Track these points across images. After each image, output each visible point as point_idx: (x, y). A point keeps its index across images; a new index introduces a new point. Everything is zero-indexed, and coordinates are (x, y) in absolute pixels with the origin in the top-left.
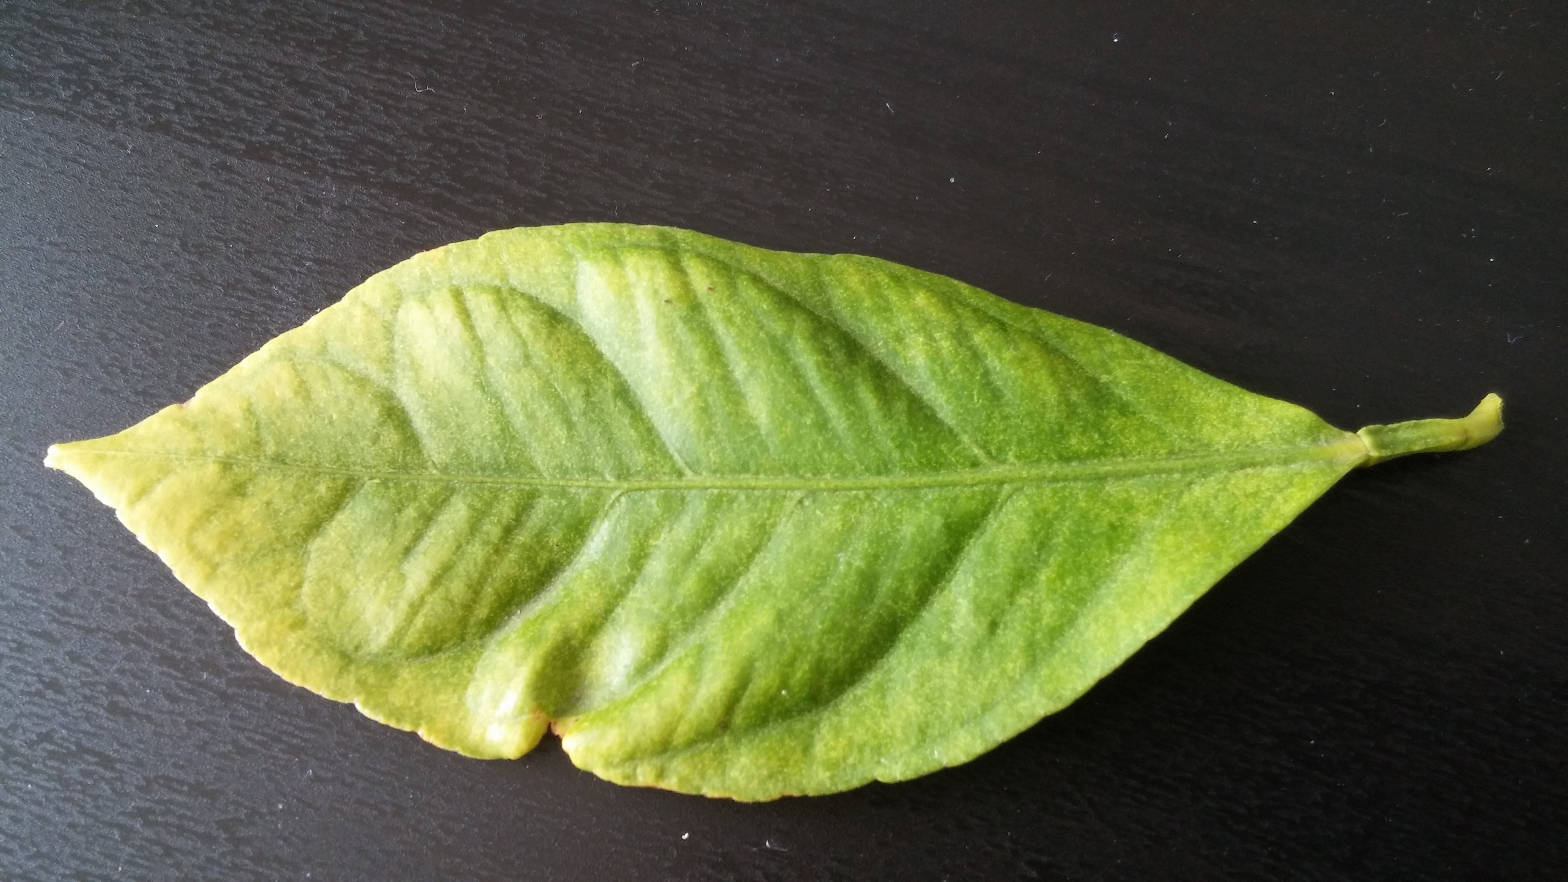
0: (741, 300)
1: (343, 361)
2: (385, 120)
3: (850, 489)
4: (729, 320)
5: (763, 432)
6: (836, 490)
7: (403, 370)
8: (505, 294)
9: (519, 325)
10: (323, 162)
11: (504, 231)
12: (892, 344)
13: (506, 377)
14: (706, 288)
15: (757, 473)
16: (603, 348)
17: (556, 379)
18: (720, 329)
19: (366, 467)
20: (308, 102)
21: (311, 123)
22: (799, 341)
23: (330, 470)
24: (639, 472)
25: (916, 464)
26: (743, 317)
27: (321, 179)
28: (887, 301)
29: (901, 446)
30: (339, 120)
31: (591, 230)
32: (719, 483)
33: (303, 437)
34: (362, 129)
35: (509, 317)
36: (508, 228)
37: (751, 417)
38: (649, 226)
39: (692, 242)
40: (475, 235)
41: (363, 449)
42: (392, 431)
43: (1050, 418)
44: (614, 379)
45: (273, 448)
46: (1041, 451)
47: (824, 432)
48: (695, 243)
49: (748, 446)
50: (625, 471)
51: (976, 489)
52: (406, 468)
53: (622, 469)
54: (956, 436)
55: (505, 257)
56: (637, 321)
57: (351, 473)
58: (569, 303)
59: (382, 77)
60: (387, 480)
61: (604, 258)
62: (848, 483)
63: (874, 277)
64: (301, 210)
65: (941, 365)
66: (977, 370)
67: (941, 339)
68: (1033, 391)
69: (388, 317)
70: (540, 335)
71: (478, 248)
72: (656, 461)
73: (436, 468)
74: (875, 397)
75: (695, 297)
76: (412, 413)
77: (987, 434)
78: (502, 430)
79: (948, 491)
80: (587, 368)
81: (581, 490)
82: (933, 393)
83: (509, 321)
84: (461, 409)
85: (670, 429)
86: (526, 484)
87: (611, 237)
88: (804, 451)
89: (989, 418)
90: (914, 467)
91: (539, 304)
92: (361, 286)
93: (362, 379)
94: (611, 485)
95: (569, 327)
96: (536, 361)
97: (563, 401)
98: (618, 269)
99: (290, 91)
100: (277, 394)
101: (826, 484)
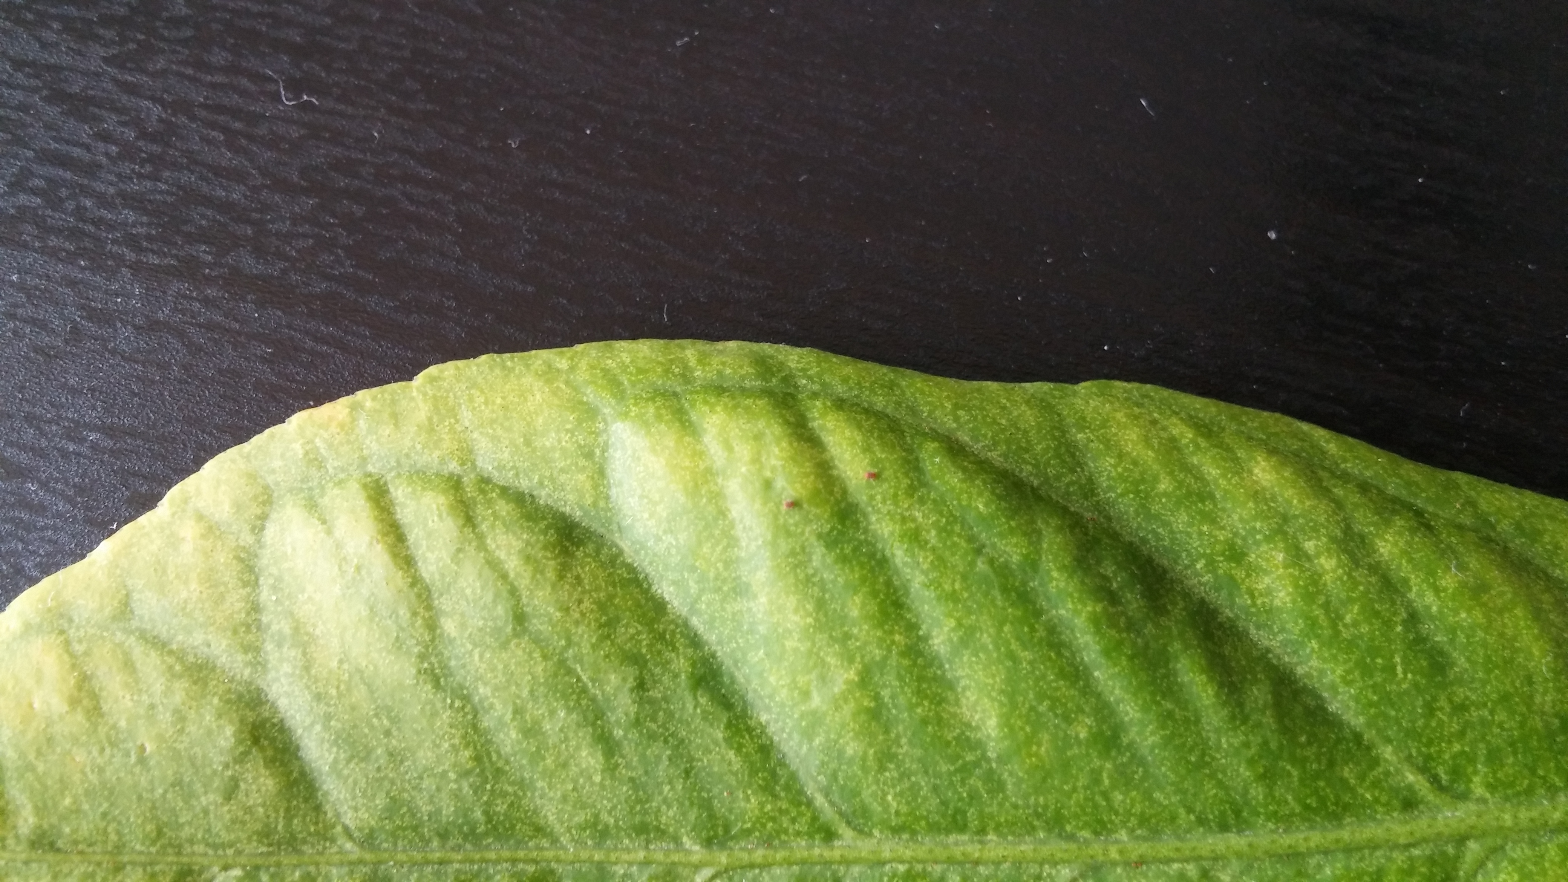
0: (933, 495)
1: (163, 632)
2: (227, 158)
3: (1168, 861)
4: (915, 538)
5: (992, 755)
6: (1141, 862)
7: (279, 645)
8: (470, 490)
9: (502, 555)
10: (115, 242)
11: (461, 363)
12: (1223, 567)
13: (481, 656)
14: (863, 475)
15: (982, 831)
16: (666, 590)
17: (580, 660)
18: (899, 555)
19: (215, 847)
20: (85, 132)
21: (92, 170)
22: (1055, 574)
23: (143, 858)
24: (748, 833)
25: (1298, 810)
26: (941, 530)
27: (112, 274)
28: (1199, 478)
29: (1268, 777)
30: (142, 164)
31: (626, 358)
32: (909, 853)
33: (87, 793)
34: (187, 178)
35: (481, 538)
36: (466, 357)
37: (968, 725)
38: (732, 344)
39: (820, 375)
40: (407, 374)
41: (206, 812)
42: (262, 771)
43: (1543, 704)
44: (690, 651)
45: (32, 820)
46: (1533, 772)
47: (1113, 753)
48: (827, 378)
49: (963, 782)
50: (720, 831)
51: (1416, 852)
52: (292, 843)
53: (714, 827)
54: (1369, 748)
55: (466, 416)
56: (732, 542)
57: (185, 860)
58: (595, 504)
59: (219, 79)
60: (257, 868)
61: (659, 417)
62: (1166, 847)
63: (1164, 429)
64: (76, 332)
65: (1326, 606)
66: (1395, 614)
67: (1318, 555)
68: (1507, 653)
69: (248, 539)
70: (542, 573)
71: (412, 399)
72: (780, 811)
73: (350, 836)
74: (1211, 679)
75: (844, 492)
76: (300, 731)
77: (1430, 743)
78: (477, 759)
79: (1362, 859)
80: (639, 633)
81: (634, 868)
82: (1314, 663)
83: (482, 546)
84: (395, 720)
85: (805, 748)
86: (526, 861)
87: (667, 371)
88: (1074, 790)
89: (1430, 710)
90: (1292, 814)
91: (537, 509)
92: (193, 476)
93: (200, 668)
94: (695, 858)
95: (598, 552)
96: (537, 625)
97: (593, 700)
98: (687, 439)
99: (52, 112)
100: (37, 705)
101: (1121, 852)
